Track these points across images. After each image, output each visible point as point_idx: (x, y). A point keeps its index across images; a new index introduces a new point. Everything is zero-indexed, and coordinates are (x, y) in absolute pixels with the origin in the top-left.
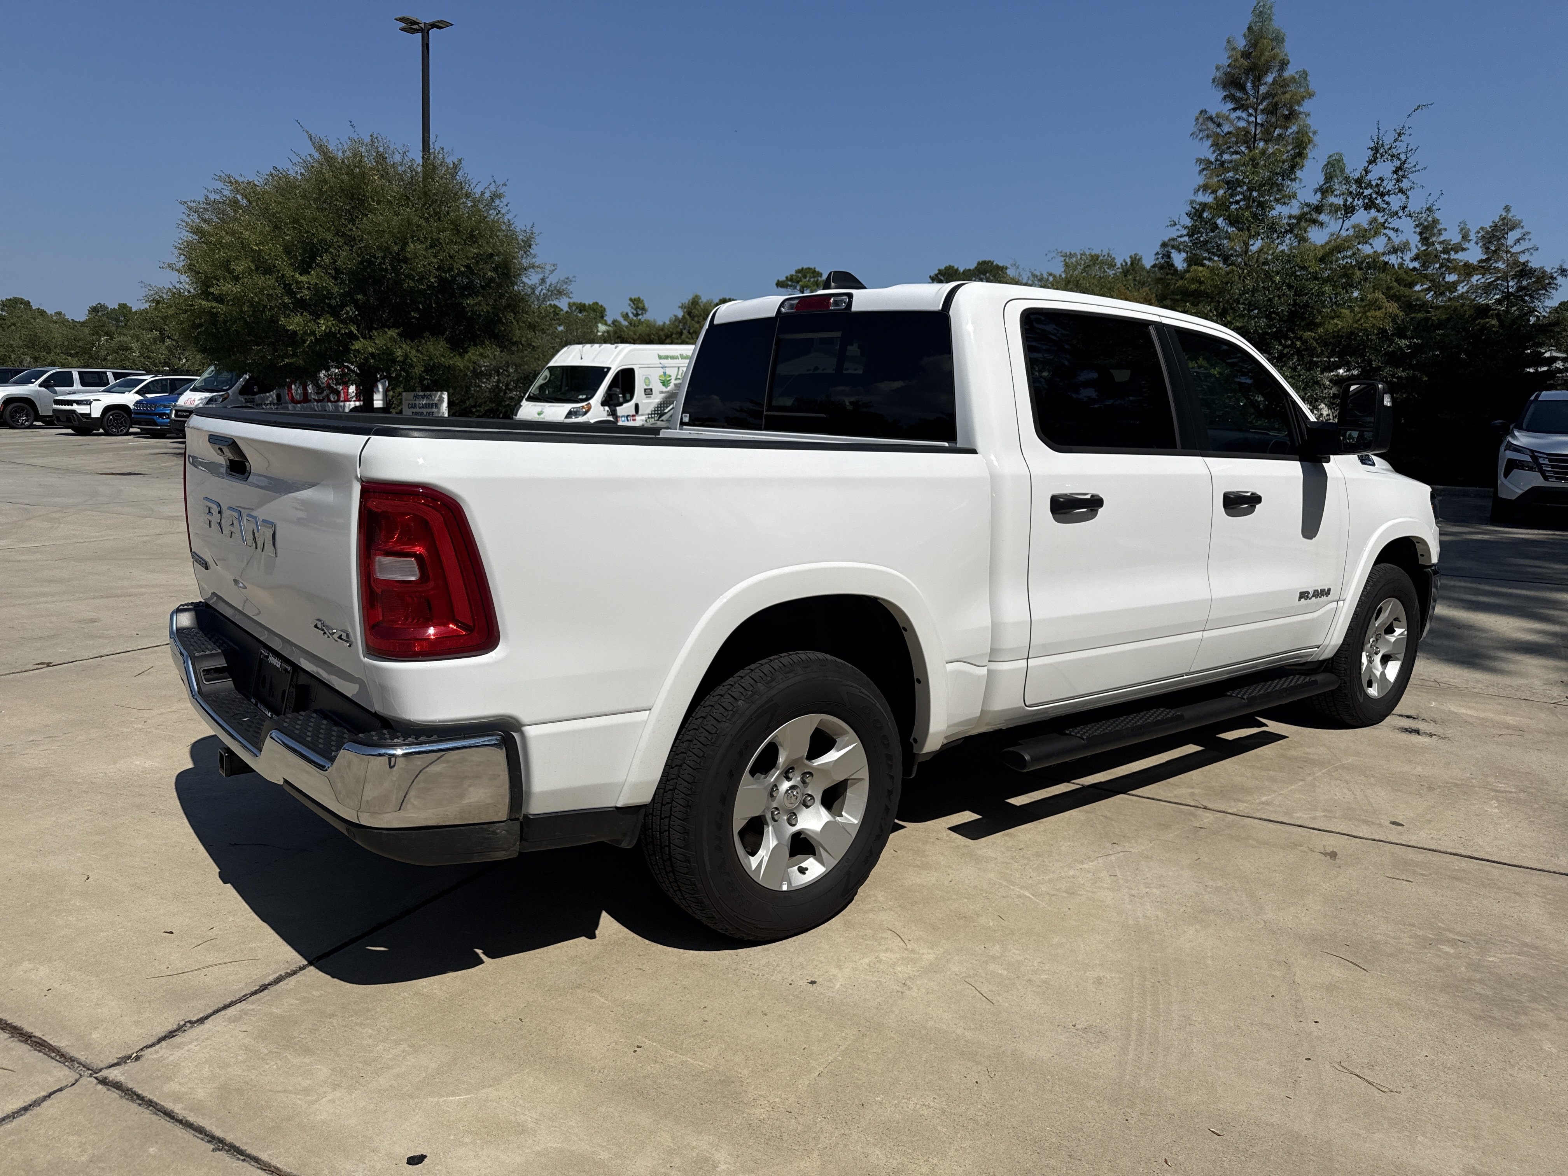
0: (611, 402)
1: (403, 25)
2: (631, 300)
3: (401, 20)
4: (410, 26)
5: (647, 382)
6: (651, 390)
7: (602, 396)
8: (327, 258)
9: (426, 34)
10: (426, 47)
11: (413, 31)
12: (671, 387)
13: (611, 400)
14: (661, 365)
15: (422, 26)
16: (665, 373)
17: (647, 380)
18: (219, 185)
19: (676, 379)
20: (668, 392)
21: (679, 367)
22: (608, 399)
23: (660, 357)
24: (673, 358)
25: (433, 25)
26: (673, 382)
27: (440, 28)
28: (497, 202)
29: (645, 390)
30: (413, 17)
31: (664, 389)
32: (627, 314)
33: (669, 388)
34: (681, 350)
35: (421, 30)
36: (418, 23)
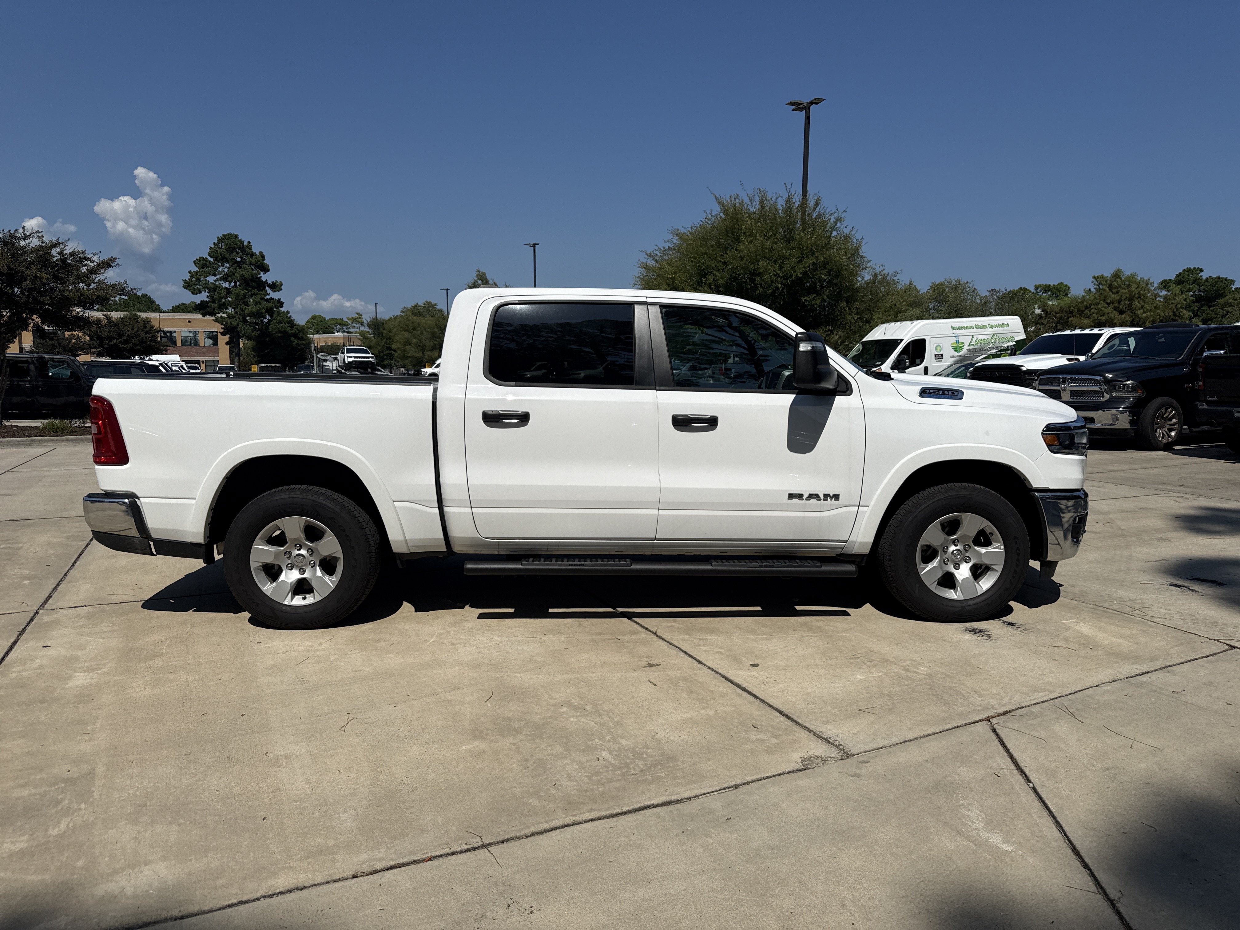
0: (899, 367)
1: (793, 107)
2: (1094, 277)
3: (790, 104)
4: (797, 106)
5: (938, 349)
6: (942, 355)
7: (893, 361)
8: (711, 278)
9: (808, 110)
10: (808, 119)
11: (800, 110)
12: (964, 352)
13: (900, 364)
14: (954, 335)
15: (805, 105)
16: (957, 341)
17: (938, 347)
18: (671, 236)
19: (969, 345)
20: (960, 356)
21: (973, 336)
22: (897, 364)
23: (953, 328)
24: (966, 328)
25: (812, 103)
26: (966, 347)
27: (817, 103)
28: (839, 225)
29: (935, 355)
30: (797, 99)
31: (956, 354)
32: (1090, 290)
33: (961, 353)
34: (976, 321)
35: (805, 108)
36: (801, 104)
